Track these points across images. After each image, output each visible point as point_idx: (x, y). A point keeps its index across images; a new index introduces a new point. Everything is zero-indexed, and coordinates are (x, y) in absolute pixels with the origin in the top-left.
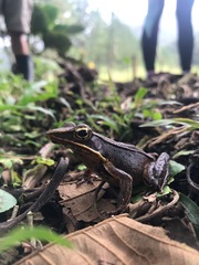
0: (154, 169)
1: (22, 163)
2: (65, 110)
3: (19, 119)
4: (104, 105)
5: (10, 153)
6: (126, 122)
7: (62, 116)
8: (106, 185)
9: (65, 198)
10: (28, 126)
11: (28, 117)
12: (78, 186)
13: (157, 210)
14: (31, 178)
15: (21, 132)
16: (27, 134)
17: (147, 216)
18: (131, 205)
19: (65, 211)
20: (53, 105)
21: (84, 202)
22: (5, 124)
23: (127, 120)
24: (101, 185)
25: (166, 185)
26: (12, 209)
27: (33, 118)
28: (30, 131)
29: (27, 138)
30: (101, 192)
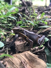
0: (39, 40)
1: (6, 34)
2: (20, 17)
3: (6, 19)
4: (32, 17)
5: (3, 30)
6: (37, 24)
7: (19, 19)
8: (27, 43)
9: (16, 45)
10: (9, 22)
11: (9, 19)
12: (20, 42)
13: (38, 51)
14: (8, 38)
15: (7, 23)
16: (8, 24)
17: (35, 52)
18: (31, 49)
19: (16, 48)
20: (17, 15)
21: (21, 46)
22: (2, 21)
23: (38, 23)
24: (26, 42)
25: (42, 44)
26: (3, 47)
27: (10, 19)
28: (9, 23)
29: (8, 26)
30: (26, 44)
